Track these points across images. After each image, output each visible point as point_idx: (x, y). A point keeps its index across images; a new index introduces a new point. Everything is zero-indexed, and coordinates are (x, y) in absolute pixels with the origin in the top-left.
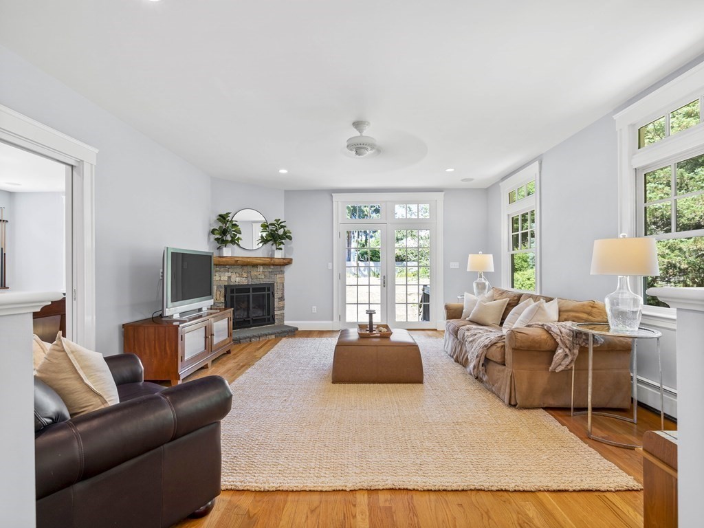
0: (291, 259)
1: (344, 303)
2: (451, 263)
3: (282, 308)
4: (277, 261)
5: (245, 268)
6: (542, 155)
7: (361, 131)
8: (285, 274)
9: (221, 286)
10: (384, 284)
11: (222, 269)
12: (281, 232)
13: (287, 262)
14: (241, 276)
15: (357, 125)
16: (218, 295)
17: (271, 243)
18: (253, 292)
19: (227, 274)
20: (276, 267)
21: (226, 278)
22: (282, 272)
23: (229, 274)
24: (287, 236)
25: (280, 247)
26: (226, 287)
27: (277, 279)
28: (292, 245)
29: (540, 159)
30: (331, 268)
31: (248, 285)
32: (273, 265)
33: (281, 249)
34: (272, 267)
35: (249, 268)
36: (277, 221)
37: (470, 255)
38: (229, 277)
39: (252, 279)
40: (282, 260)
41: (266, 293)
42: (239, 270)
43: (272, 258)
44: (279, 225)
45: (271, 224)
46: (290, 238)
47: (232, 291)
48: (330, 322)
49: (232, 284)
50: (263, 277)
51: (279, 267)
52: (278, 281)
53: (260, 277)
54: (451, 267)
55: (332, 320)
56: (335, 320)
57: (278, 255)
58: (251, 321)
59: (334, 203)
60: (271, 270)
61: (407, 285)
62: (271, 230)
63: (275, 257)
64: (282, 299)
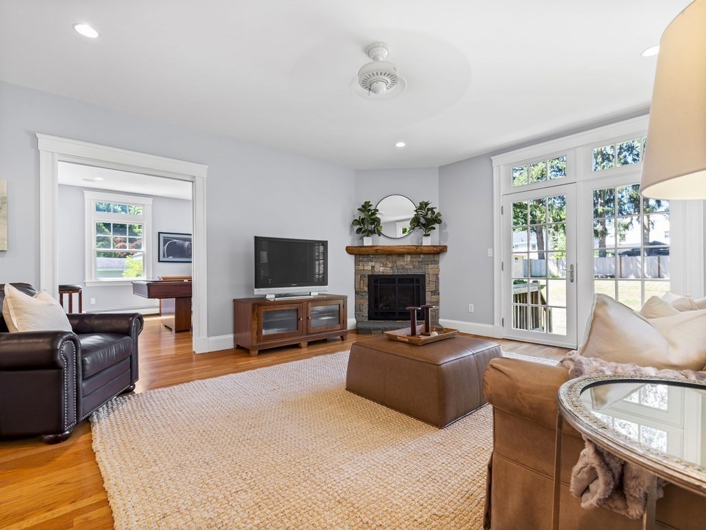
0: (446, 247)
1: (509, 304)
3: (437, 303)
4: (425, 249)
5: (390, 257)
8: (440, 264)
9: (364, 276)
10: (571, 278)
11: (365, 259)
12: (429, 215)
13: (440, 251)
14: (385, 265)
16: (362, 285)
18: (399, 283)
19: (370, 264)
20: (427, 256)
21: (370, 268)
22: (437, 262)
23: (373, 264)
24: (436, 220)
25: (429, 233)
26: (369, 277)
27: (430, 270)
30: (491, 255)
31: (393, 275)
32: (422, 254)
33: (431, 235)
34: (422, 256)
35: (394, 258)
38: (373, 267)
39: (398, 269)
40: (434, 248)
41: (415, 284)
42: (383, 260)
43: (420, 246)
44: (425, 208)
46: (439, 221)
47: (376, 281)
48: (491, 326)
49: (376, 274)
50: (411, 267)
51: (432, 256)
52: (431, 272)
53: (406, 267)
55: (493, 323)
56: (496, 324)
57: (427, 242)
58: (397, 314)
59: (495, 169)
60: (421, 260)
63: (424, 244)
64: (436, 292)
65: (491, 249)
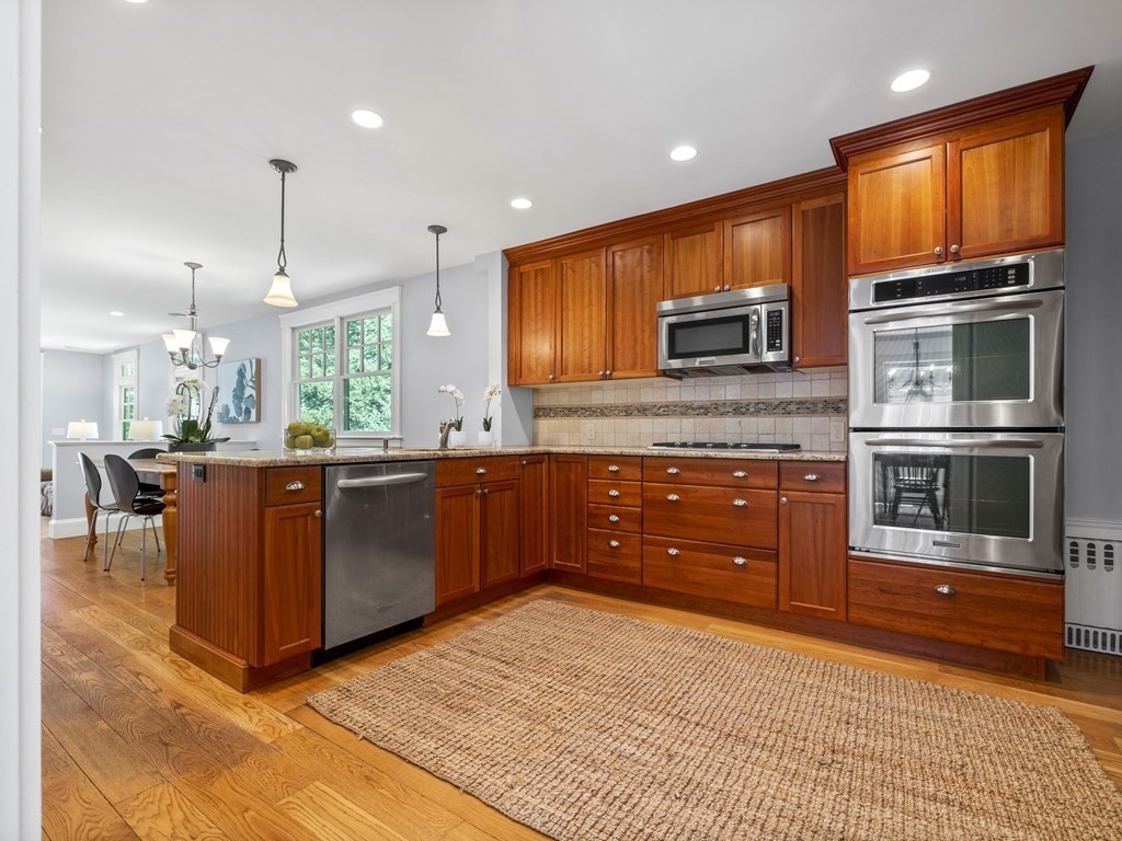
6: (138, 346)
29: (137, 348)
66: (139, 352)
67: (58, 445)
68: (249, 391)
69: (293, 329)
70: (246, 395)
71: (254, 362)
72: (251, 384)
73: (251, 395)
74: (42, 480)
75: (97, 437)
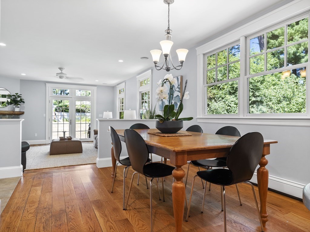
0: (24, 112)
1: (51, 132)
2: (100, 115)
4: (16, 113)
6: (125, 81)
7: (61, 71)
10: (71, 123)
12: (19, 99)
13: (22, 113)
15: (60, 69)
17: (13, 104)
20: (15, 115)
22: (19, 118)
24: (22, 101)
25: (18, 106)
28: (24, 105)
29: (125, 82)
30: (45, 116)
32: (14, 114)
33: (18, 107)
34: (13, 115)
36: (17, 94)
37: (104, 112)
40: (19, 113)
43: (14, 111)
44: (17, 96)
45: (13, 95)
46: (24, 102)
48: (45, 140)
51: (17, 115)
54: (99, 116)
55: (46, 139)
57: (17, 110)
59: (47, 87)
60: (13, 117)
61: (81, 123)
62: (14, 98)
63: (15, 111)
65: (45, 114)
66: (125, 83)
67: (100, 121)
68: (176, 94)
69: (204, 55)
70: (175, 96)
71: (179, 78)
72: (177, 89)
73: (178, 96)
74: (95, 134)
75: (112, 118)
